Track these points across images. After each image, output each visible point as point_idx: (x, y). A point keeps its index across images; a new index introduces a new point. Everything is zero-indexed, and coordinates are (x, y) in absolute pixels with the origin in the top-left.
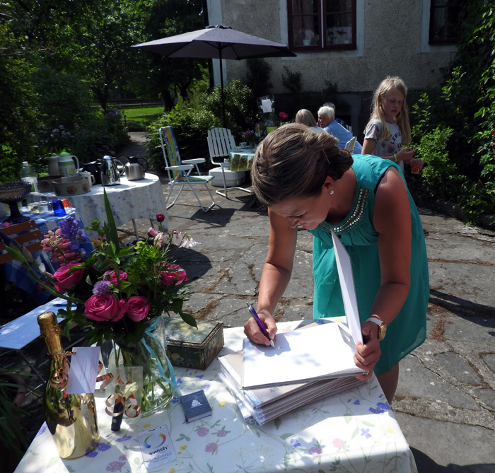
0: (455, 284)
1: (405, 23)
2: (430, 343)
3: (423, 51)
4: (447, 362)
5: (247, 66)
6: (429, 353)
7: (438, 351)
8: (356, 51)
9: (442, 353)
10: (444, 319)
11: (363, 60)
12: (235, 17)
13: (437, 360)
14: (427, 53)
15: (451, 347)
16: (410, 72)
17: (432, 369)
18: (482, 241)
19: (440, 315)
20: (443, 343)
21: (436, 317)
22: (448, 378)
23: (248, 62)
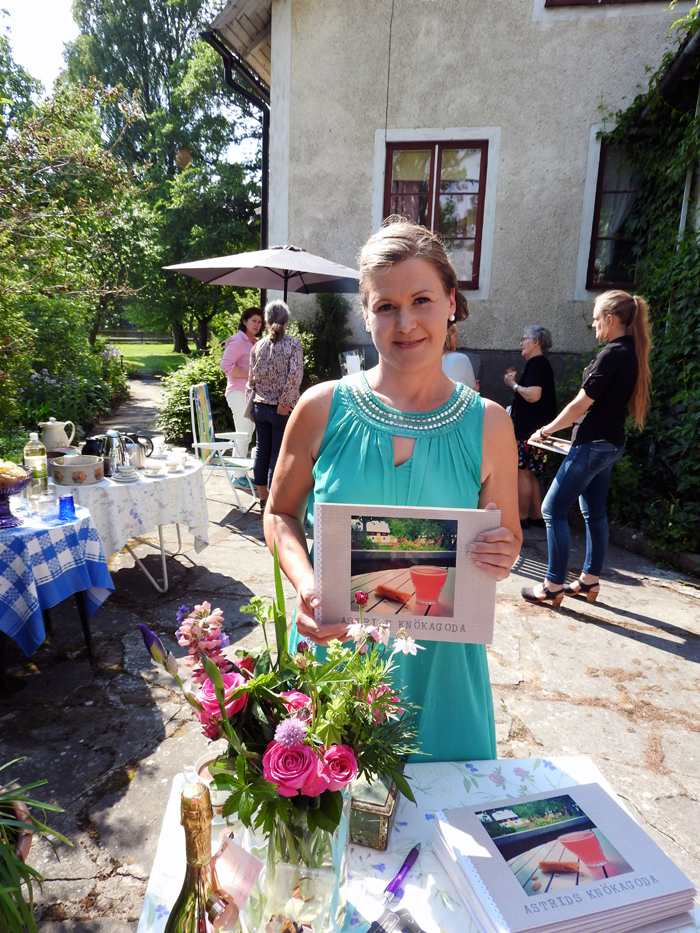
0: (661, 670)
1: (552, 257)
2: (645, 777)
3: (576, 298)
4: (680, 815)
5: (317, 302)
6: (647, 794)
7: (661, 792)
8: (476, 291)
9: (670, 797)
10: (657, 732)
11: (487, 305)
12: (307, 235)
13: (664, 809)
14: (582, 302)
15: (681, 786)
16: (556, 326)
17: (659, 827)
18: (688, 596)
19: (651, 724)
20: (666, 778)
21: (645, 728)
22: (690, 848)
23: (319, 297)
